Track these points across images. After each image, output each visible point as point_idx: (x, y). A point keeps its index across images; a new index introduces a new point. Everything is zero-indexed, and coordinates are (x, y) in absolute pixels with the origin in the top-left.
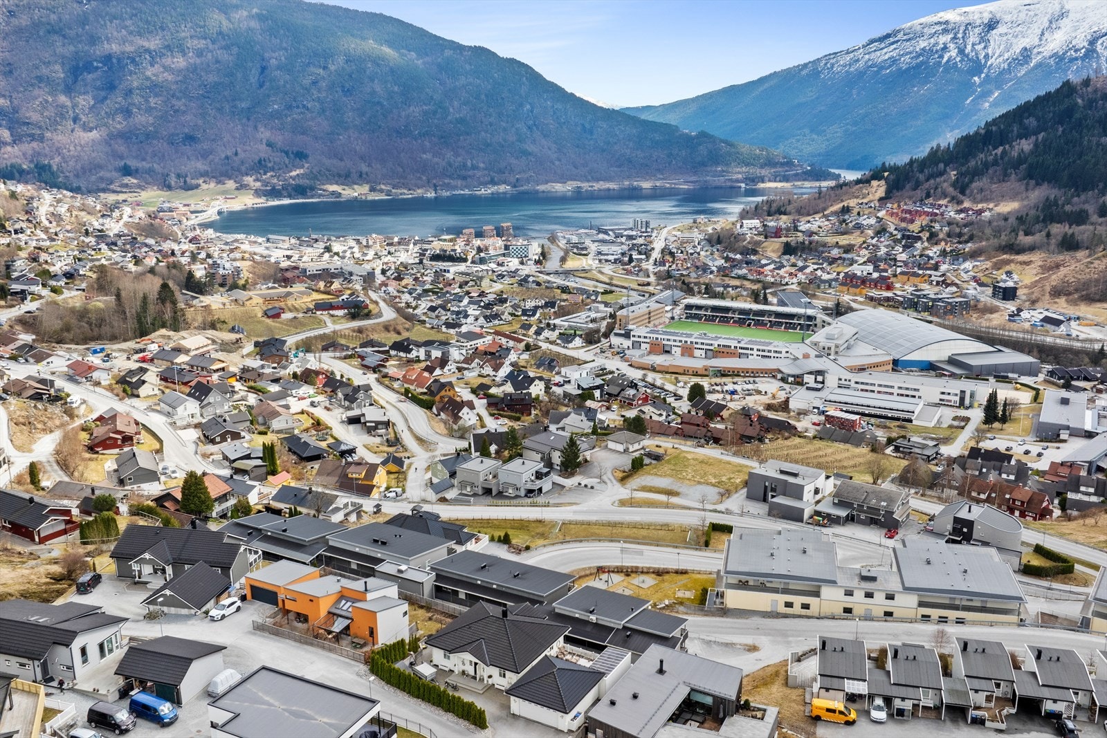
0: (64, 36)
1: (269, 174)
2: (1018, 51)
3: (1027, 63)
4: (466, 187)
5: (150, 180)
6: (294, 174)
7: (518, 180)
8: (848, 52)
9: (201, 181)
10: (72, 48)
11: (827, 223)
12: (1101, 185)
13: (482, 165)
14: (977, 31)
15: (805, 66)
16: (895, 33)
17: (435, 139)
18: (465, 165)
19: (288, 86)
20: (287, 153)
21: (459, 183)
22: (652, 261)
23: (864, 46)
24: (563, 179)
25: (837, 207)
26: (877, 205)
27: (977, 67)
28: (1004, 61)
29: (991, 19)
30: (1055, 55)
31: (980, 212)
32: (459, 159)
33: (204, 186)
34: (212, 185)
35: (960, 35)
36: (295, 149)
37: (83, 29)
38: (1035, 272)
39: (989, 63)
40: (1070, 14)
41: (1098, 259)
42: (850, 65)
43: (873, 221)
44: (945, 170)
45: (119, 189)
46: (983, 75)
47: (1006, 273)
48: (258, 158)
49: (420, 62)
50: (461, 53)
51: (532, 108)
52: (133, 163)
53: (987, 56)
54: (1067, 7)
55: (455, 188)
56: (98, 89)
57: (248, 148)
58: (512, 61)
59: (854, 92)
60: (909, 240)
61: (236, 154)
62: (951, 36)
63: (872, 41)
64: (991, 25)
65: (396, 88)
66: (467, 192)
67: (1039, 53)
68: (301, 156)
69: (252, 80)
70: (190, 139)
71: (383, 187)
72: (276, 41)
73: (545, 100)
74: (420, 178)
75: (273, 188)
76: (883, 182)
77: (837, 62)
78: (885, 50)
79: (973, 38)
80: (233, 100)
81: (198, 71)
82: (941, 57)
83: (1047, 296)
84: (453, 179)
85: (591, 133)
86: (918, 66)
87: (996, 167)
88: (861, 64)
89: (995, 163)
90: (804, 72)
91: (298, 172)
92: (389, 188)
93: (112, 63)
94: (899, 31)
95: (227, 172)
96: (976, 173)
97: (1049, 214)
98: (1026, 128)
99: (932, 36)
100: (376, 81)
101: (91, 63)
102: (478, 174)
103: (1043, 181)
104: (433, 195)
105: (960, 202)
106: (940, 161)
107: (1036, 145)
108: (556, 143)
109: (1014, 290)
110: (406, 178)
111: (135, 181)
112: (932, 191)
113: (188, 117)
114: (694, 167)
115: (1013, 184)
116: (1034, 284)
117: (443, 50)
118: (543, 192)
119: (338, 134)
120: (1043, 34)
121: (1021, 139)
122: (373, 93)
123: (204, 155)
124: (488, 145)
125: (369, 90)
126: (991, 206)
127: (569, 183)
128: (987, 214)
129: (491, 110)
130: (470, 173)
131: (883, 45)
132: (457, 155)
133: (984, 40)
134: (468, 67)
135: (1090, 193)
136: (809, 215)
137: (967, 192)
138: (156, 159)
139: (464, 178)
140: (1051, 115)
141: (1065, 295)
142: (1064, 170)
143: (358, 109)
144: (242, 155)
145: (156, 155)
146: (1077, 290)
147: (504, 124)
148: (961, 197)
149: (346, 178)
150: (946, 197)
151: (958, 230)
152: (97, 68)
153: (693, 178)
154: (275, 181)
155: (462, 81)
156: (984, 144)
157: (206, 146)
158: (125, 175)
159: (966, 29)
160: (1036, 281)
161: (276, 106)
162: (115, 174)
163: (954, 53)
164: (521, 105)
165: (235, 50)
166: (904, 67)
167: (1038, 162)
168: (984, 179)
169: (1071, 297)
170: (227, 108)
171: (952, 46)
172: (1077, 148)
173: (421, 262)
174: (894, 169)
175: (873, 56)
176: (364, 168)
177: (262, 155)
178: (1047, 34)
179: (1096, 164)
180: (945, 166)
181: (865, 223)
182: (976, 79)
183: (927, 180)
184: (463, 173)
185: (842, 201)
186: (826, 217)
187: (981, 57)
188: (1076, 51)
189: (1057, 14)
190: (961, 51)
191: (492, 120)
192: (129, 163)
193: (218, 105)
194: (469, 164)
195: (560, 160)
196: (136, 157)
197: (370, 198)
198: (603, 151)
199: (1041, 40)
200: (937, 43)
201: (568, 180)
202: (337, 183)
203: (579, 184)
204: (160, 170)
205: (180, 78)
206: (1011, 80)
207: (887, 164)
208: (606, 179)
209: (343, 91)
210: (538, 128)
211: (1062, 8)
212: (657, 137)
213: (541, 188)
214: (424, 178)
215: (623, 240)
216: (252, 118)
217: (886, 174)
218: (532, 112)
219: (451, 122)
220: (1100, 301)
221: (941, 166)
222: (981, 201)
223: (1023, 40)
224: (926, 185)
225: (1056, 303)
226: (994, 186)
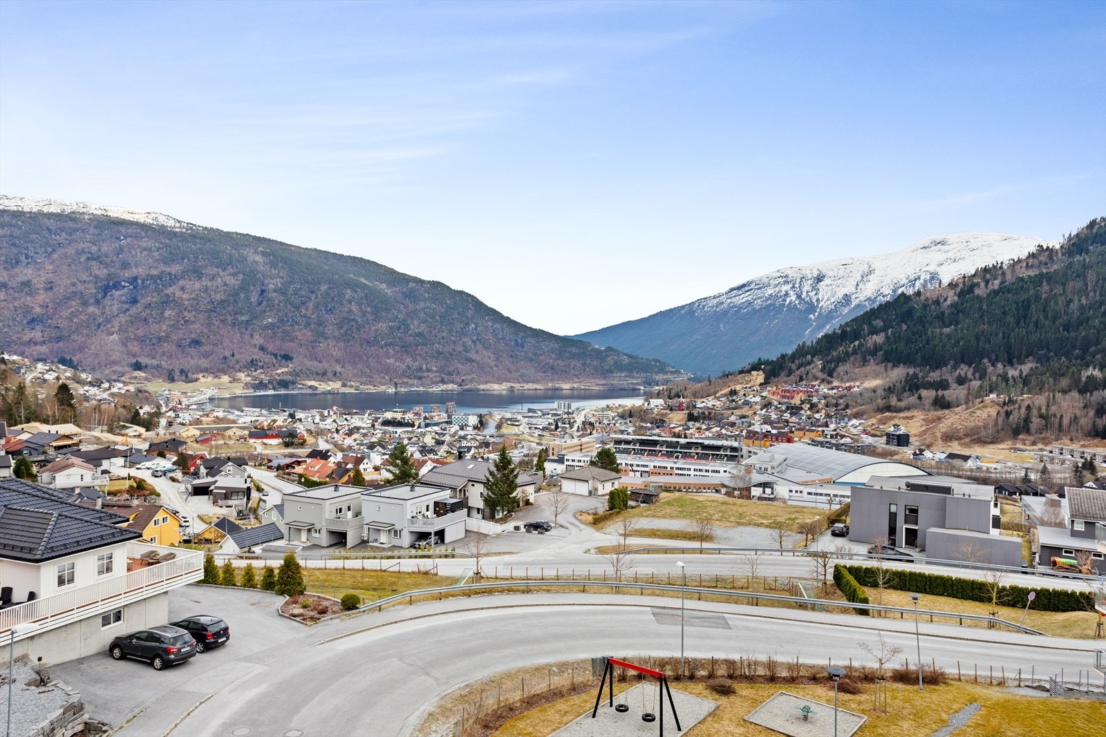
0: (101, 262)
1: (258, 371)
2: (841, 297)
3: (848, 305)
4: (421, 385)
5: (157, 374)
6: (279, 371)
7: (463, 380)
8: (715, 297)
9: (200, 376)
10: (105, 271)
11: (718, 402)
12: (952, 362)
13: (434, 369)
14: (809, 282)
15: (684, 307)
16: (749, 283)
17: (397, 348)
18: (421, 369)
19: (282, 305)
20: (275, 356)
21: (416, 382)
22: (575, 428)
23: (726, 293)
24: (499, 381)
25: (727, 390)
26: (759, 389)
27: (811, 308)
28: (831, 304)
29: (819, 275)
30: (869, 299)
31: (849, 388)
32: (417, 363)
33: (203, 380)
34: (210, 379)
35: (797, 285)
36: (282, 353)
37: (117, 257)
38: (919, 424)
39: (820, 305)
40: (876, 272)
41: (979, 409)
42: (717, 307)
43: (758, 399)
44: (812, 360)
45: (128, 380)
46: (816, 314)
47: (894, 426)
48: (250, 359)
49: (389, 291)
50: (422, 286)
51: (477, 326)
52: (144, 360)
53: (818, 300)
54: (873, 267)
55: (412, 385)
56: (122, 302)
57: (243, 351)
58: (461, 293)
59: (721, 325)
60: (795, 410)
61: (233, 355)
62: (791, 286)
63: (732, 290)
64: (819, 279)
65: (369, 309)
66: (421, 389)
67: (856, 298)
68: (287, 358)
69: (253, 300)
70: (196, 343)
71: (353, 384)
72: (273, 271)
73: (487, 321)
74: (384, 378)
75: (261, 382)
76: (761, 372)
77: (707, 304)
78: (743, 296)
79: (807, 287)
80: (236, 314)
81: (209, 292)
82: (785, 300)
83: (940, 441)
84: (411, 379)
85: (523, 347)
86: (768, 307)
87: (855, 356)
88: (725, 306)
89: (855, 352)
90: (683, 312)
91: (283, 370)
92: (358, 384)
93: (137, 283)
94: (752, 282)
95: (223, 369)
96: (840, 360)
97: (913, 385)
98: (875, 328)
99: (776, 286)
100: (353, 303)
101: (120, 283)
102: (431, 375)
103: (899, 363)
104: (394, 390)
105: (829, 383)
106: (807, 354)
107: (887, 338)
108: (495, 354)
109: (907, 436)
110: (372, 377)
111: (143, 375)
112: (804, 376)
113: (196, 326)
114: (603, 374)
115: (872, 367)
116: (924, 433)
117: (408, 283)
118: (484, 390)
119: (319, 342)
120: (857, 285)
121: (872, 335)
122: (350, 312)
123: (206, 355)
124: (441, 353)
125: (347, 310)
126: (858, 384)
127: (504, 384)
128: (856, 389)
129: (444, 327)
130: (425, 374)
131: (740, 292)
132: (415, 360)
133: (815, 288)
134: (426, 295)
135: (944, 369)
136: (703, 397)
137: (835, 374)
138: (165, 358)
139: (420, 378)
140: (894, 317)
141: (956, 439)
142: (917, 353)
143: (337, 324)
144: (237, 356)
145: (164, 355)
146: (966, 435)
147: (453, 338)
148: (830, 379)
149: (322, 376)
150: (817, 379)
151: (834, 402)
152: (124, 287)
153: (603, 382)
154: (263, 376)
155: (422, 305)
156: (842, 340)
157: (208, 348)
158: (135, 370)
159: (801, 281)
160: (923, 431)
161: (270, 320)
162: (128, 369)
163: (793, 298)
164: (468, 324)
165: (241, 276)
166: (758, 307)
167: (892, 349)
168: (848, 364)
169: (962, 441)
170: (229, 319)
171: (792, 293)
172: (924, 337)
173: (373, 426)
174: (767, 363)
175: (733, 300)
176: (338, 368)
177: (255, 357)
178: (861, 286)
179: (944, 347)
180: (812, 357)
181: (752, 400)
182: (812, 316)
183: (798, 369)
184: (419, 374)
185: (729, 386)
186: (718, 398)
187: (814, 301)
188: (884, 296)
189: (866, 271)
190: (799, 297)
191: (444, 334)
192: (140, 360)
193: (222, 318)
194: (424, 367)
195: (497, 367)
196: (148, 356)
197: (341, 391)
198: (532, 360)
199: (857, 289)
200: (781, 291)
201: (503, 381)
202: (315, 380)
203: (512, 385)
204: (167, 367)
205: (192, 296)
206: (838, 317)
207: (762, 360)
208: (533, 382)
209: (326, 310)
210: (480, 343)
211: (870, 267)
212: (574, 350)
213: (482, 387)
214: (387, 377)
215: (550, 416)
216: (249, 328)
217: (763, 367)
218: (476, 330)
219: (411, 335)
220: (992, 443)
221: (809, 357)
222: (848, 381)
223: (843, 289)
224: (798, 372)
225: (949, 446)
226: (856, 370)
